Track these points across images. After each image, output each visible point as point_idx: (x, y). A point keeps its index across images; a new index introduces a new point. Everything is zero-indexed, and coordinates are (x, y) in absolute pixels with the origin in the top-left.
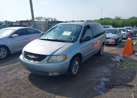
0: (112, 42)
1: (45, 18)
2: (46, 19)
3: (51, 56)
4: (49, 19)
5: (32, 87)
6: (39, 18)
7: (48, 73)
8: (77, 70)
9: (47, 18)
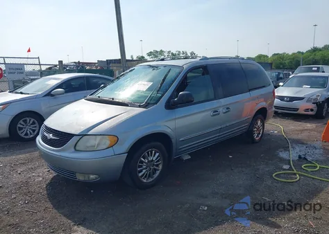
0: (307, 110)
1: (169, 52)
2: (172, 54)
3: (83, 135)
4: (179, 54)
5: (40, 201)
6: (157, 52)
7: (74, 173)
8: (158, 172)
9: (174, 53)
